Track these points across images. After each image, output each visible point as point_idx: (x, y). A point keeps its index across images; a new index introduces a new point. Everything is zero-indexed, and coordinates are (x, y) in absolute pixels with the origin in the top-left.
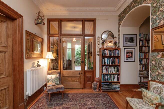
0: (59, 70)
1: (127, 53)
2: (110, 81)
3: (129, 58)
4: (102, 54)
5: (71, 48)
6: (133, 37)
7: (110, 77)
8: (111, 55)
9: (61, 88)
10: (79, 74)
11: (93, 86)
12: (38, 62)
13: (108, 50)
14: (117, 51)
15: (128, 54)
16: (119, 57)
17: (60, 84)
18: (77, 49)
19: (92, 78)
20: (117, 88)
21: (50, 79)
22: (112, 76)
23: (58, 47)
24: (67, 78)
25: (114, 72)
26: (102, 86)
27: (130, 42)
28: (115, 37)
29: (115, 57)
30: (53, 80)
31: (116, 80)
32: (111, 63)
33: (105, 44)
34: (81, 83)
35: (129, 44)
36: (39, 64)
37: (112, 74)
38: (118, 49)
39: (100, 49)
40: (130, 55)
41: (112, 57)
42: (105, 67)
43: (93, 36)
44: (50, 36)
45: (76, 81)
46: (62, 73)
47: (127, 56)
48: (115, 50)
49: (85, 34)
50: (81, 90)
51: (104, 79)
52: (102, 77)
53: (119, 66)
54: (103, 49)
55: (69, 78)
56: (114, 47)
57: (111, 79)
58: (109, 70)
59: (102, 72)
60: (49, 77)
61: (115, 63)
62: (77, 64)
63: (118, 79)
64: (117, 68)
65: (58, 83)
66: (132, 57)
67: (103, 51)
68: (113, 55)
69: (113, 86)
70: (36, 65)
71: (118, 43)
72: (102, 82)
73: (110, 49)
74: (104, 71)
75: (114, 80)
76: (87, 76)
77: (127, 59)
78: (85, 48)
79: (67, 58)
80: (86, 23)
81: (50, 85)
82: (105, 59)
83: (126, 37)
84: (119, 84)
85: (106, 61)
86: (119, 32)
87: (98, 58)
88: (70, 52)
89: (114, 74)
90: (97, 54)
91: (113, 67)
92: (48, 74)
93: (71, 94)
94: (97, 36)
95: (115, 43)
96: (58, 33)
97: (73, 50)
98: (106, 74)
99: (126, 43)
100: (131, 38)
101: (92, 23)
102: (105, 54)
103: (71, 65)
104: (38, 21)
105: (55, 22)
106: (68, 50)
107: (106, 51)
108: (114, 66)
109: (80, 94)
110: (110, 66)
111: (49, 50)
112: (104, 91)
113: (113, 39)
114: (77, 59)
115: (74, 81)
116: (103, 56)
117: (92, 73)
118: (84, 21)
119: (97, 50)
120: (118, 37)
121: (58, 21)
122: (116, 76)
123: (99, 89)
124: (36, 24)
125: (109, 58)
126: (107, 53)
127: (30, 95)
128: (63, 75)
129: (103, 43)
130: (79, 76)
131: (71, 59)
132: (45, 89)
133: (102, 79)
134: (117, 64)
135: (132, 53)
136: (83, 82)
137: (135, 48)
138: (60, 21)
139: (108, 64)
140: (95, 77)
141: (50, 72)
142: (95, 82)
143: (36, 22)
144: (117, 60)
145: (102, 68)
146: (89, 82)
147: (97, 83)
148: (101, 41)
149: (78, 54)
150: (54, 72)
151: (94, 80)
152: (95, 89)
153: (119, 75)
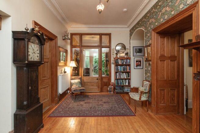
0: (80, 77)
1: (137, 61)
2: (122, 85)
3: (138, 65)
4: (116, 63)
5: (89, 56)
6: (141, 49)
7: (123, 81)
8: (123, 63)
9: (83, 89)
10: (97, 79)
11: (108, 89)
12: (65, 69)
13: (121, 59)
14: (128, 60)
15: (137, 63)
16: (129, 65)
17: (82, 87)
18: (95, 57)
19: (108, 83)
20: (128, 90)
21: (74, 83)
22: (124, 80)
23: (77, 56)
24: (87, 83)
25: (125, 77)
26: (116, 89)
27: (139, 53)
28: (126, 48)
29: (126, 65)
30: (76, 84)
31: (127, 84)
32: (123, 70)
33: (119, 54)
34: (98, 87)
35: (138, 54)
36: (66, 71)
37: (124, 79)
38: (129, 59)
39: (114, 58)
40: (139, 64)
41: (124, 65)
42: (118, 73)
43: (109, 48)
44: (72, 48)
45: (94, 85)
46: (82, 78)
47: (136, 64)
48: (126, 59)
49: (102, 46)
50: (99, 93)
51: (118, 83)
52: (116, 81)
53: (130, 72)
54: (117, 59)
55: (89, 83)
56: (126, 57)
57: (123, 84)
58: (122, 76)
59: (116, 77)
60: (73, 81)
61: (126, 70)
62: (95, 74)
63: (129, 83)
64: (128, 74)
65: (80, 86)
66: (140, 65)
67: (117, 60)
68: (124, 63)
69: (125, 89)
70: (63, 71)
71: (129, 54)
72: (116, 86)
73: (122, 59)
74: (117, 76)
75: (125, 84)
76: (104, 81)
77: (136, 67)
78: (102, 58)
79: (85, 67)
80: (103, 36)
81: (75, 88)
82: (119, 66)
83: (135, 49)
84: (130, 87)
85: (119, 68)
86: (130, 44)
87: (113, 66)
88: (88, 60)
89: (126, 79)
90: (112, 63)
91: (125, 74)
92: (72, 79)
93: (91, 95)
94: (112, 48)
95: (127, 54)
96: (79, 45)
97: (91, 58)
98: (119, 79)
99: (136, 53)
100: (139, 49)
101: (108, 37)
102: (118, 63)
103: (89, 74)
104: (65, 37)
105: (77, 36)
106: (86, 58)
107: (119, 60)
108: (126, 72)
109: (98, 95)
110: (123, 72)
111: (72, 60)
112: (117, 93)
113: (125, 50)
114: (96, 67)
115: (93, 86)
116: (117, 64)
117: (107, 79)
118: (101, 35)
119: (112, 59)
120: (129, 48)
121: (79, 35)
122: (127, 81)
123: (113, 91)
124: (63, 40)
125: (122, 66)
126: (120, 62)
127: (61, 93)
128: (83, 80)
129: (117, 54)
130: (97, 81)
131: (89, 67)
132: (68, 92)
133: (116, 83)
134: (128, 70)
135: (140, 61)
136: (100, 87)
137: (143, 58)
138: (81, 35)
139: (120, 71)
140: (111, 81)
141: (73, 77)
142: (110, 86)
143: (63, 38)
144: (128, 67)
145: (116, 74)
146: (106, 87)
147: (112, 87)
148: (115, 52)
149: (96, 62)
150: (76, 78)
151: (110, 85)
152: (111, 91)
153: (130, 79)
